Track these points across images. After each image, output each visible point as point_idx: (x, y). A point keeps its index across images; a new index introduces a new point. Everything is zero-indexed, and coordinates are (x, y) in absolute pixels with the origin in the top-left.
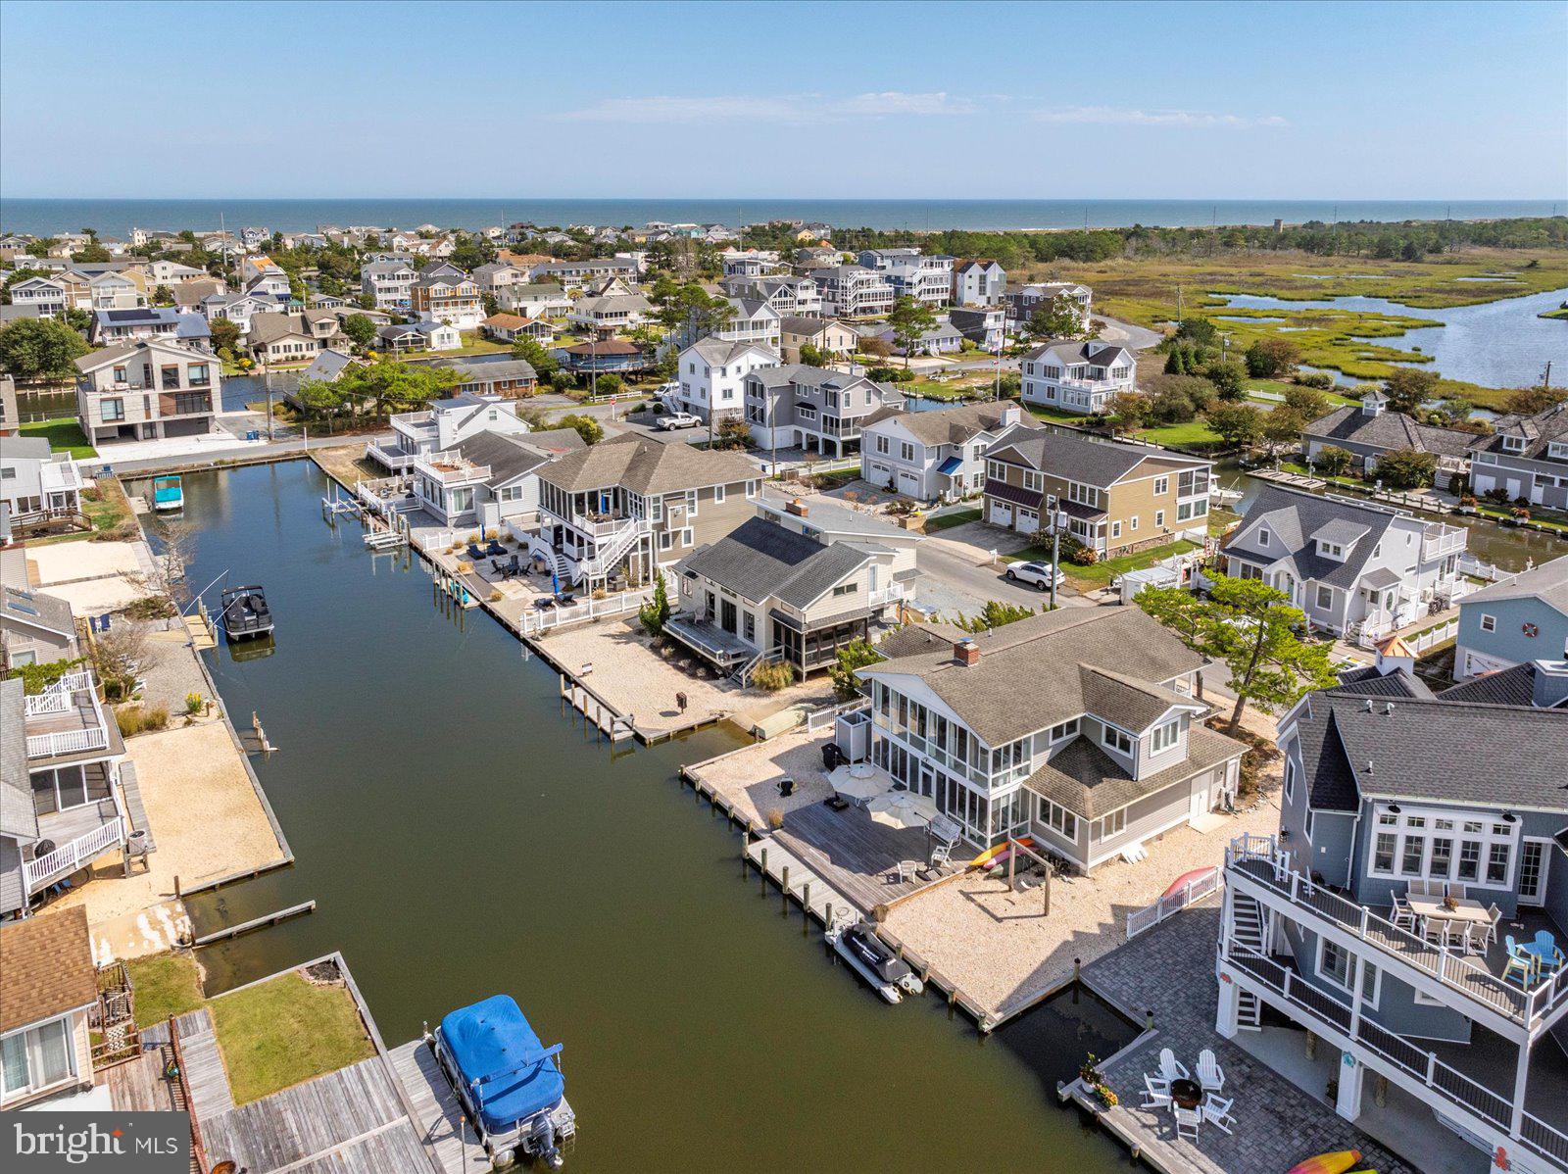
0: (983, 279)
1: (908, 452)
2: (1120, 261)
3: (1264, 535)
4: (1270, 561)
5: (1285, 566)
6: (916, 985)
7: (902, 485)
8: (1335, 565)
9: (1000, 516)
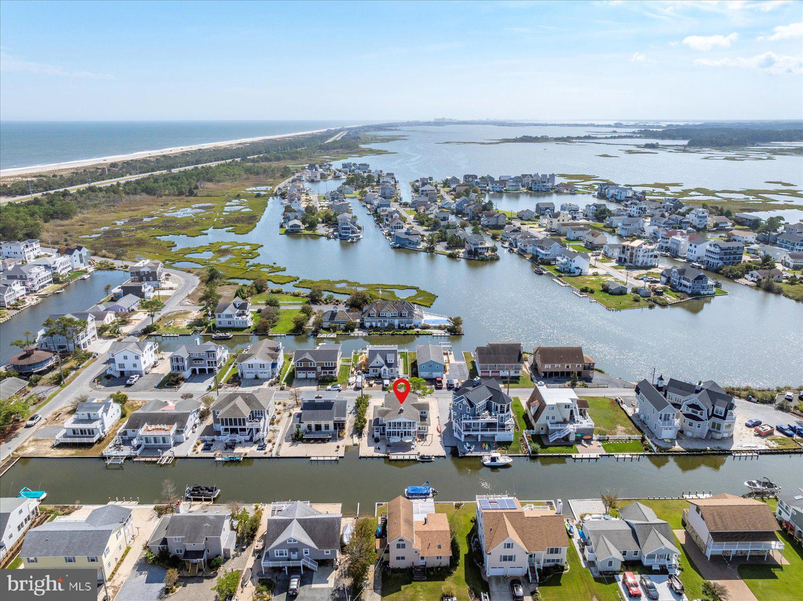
0: (81, 255)
1: (262, 366)
2: (80, 215)
3: (377, 362)
4: (381, 367)
5: (385, 367)
6: (433, 457)
7: (260, 376)
8: (392, 364)
9: (301, 375)
